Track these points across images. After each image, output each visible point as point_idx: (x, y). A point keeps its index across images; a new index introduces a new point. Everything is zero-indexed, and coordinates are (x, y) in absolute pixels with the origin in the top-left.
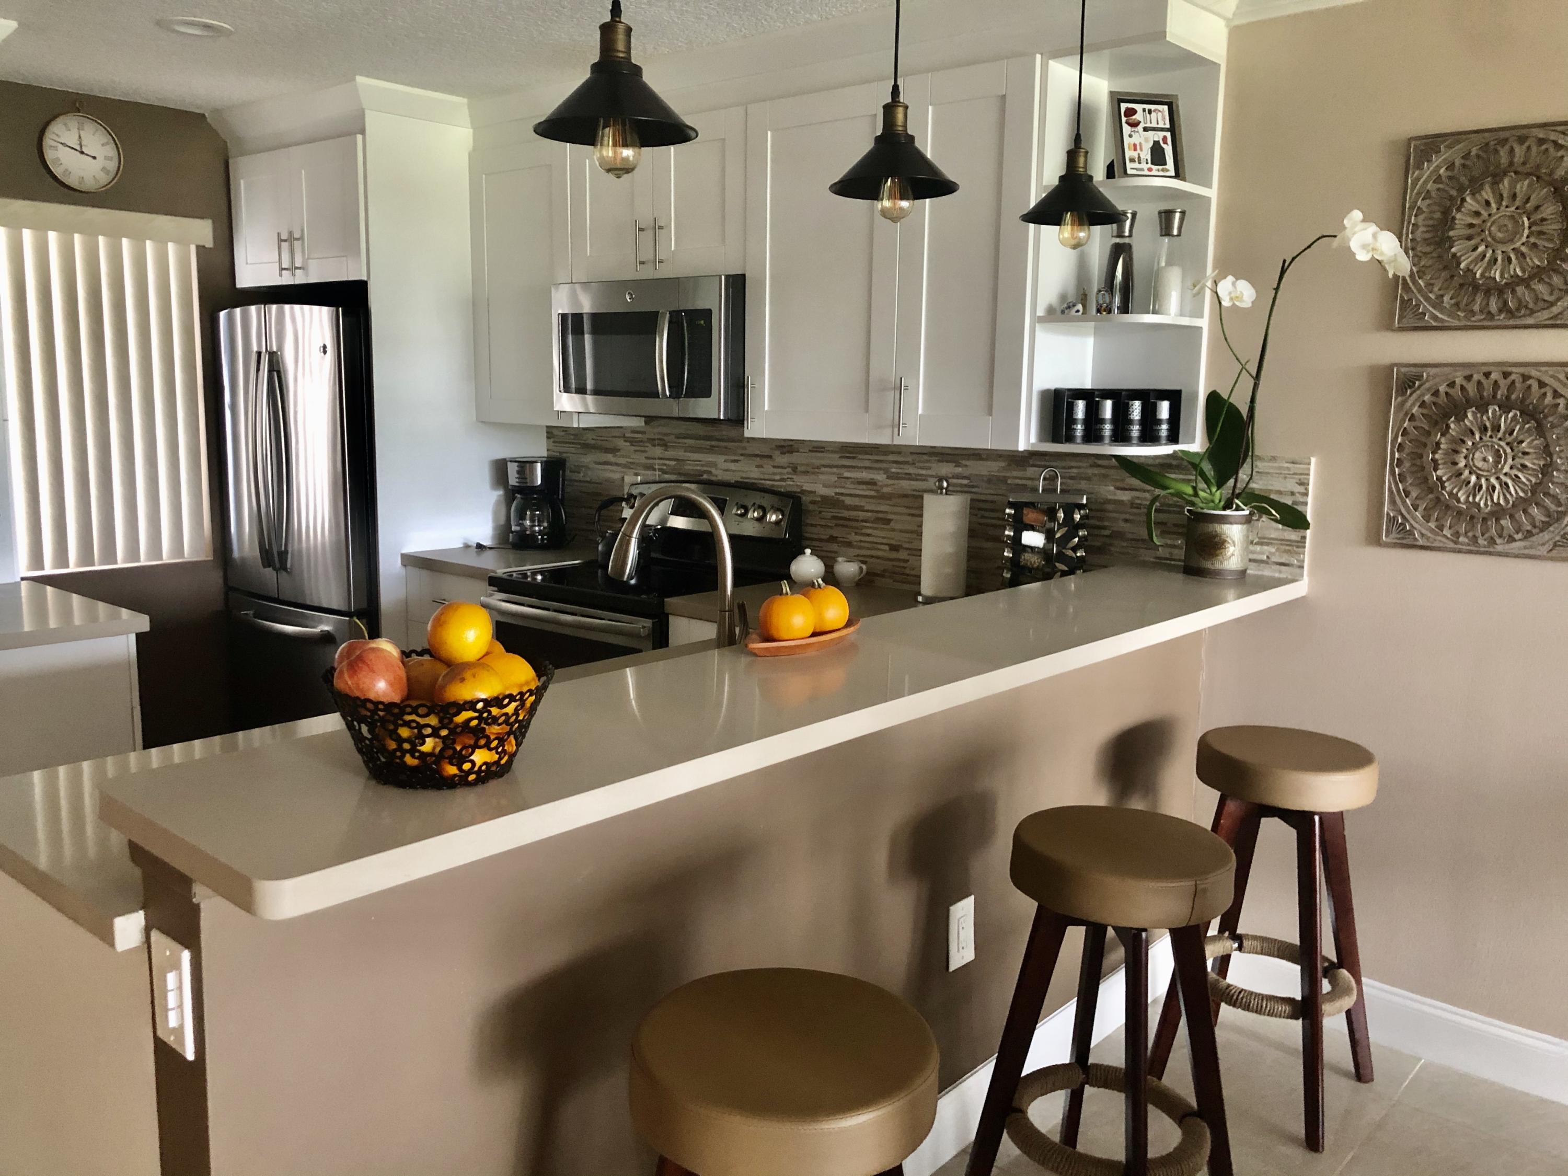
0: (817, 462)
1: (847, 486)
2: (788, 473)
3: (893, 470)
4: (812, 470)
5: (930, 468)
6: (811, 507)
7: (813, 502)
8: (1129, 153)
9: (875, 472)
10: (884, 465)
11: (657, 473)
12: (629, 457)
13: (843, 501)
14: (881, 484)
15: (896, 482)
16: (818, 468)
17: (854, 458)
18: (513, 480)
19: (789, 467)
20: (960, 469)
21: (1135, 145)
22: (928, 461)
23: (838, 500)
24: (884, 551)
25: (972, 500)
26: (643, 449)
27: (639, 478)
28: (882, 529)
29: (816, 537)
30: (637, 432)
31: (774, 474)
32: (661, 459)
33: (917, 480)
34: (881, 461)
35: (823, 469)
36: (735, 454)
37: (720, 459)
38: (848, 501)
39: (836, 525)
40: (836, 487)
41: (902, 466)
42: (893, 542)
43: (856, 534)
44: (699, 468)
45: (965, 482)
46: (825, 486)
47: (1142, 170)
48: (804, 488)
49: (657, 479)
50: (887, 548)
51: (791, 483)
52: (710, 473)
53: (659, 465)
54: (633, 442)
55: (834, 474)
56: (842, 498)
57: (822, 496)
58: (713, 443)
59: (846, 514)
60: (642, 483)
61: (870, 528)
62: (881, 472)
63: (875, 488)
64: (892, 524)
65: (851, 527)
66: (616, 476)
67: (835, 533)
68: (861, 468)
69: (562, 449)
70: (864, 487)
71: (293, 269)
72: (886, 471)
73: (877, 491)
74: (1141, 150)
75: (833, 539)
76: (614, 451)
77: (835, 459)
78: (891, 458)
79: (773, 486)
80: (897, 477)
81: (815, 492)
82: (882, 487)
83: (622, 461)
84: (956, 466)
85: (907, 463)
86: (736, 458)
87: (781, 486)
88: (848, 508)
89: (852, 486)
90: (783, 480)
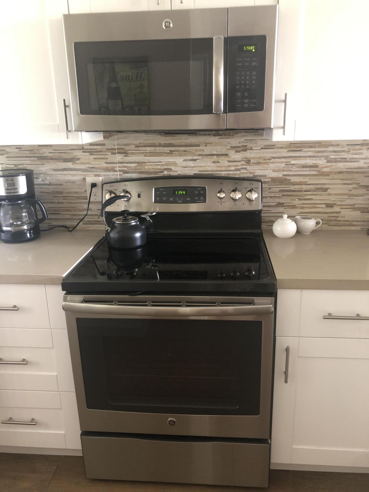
0: (269, 156)
1: (293, 170)
2: (242, 165)
3: (332, 157)
4: (264, 161)
5: (362, 154)
9: (318, 159)
10: (325, 154)
11: (118, 173)
12: (89, 163)
13: (290, 180)
14: (321, 166)
15: (334, 164)
16: (269, 159)
17: (300, 151)
19: (242, 160)
22: (361, 149)
23: (286, 180)
24: (322, 209)
26: (103, 157)
27: (101, 178)
28: (321, 195)
30: (97, 145)
31: (229, 166)
33: (351, 162)
34: (323, 152)
35: (273, 160)
36: (194, 155)
37: (179, 160)
38: (293, 179)
39: (283, 195)
40: (284, 171)
41: (339, 154)
43: (299, 199)
46: (274, 171)
48: (256, 174)
50: (324, 206)
51: (245, 171)
52: (170, 170)
53: (119, 167)
54: (91, 152)
55: (282, 162)
57: (272, 178)
58: (173, 149)
59: (292, 188)
61: (312, 195)
62: (323, 158)
63: (316, 169)
64: (329, 191)
65: (297, 196)
68: (306, 157)
70: (308, 169)
72: (326, 158)
73: (318, 171)
75: (280, 205)
76: (72, 160)
77: (284, 153)
78: (331, 149)
79: (229, 174)
80: (335, 161)
81: (266, 176)
82: (323, 168)
83: (83, 167)
85: (343, 151)
86: (195, 158)
88: (294, 184)
89: (298, 169)
90: (236, 170)
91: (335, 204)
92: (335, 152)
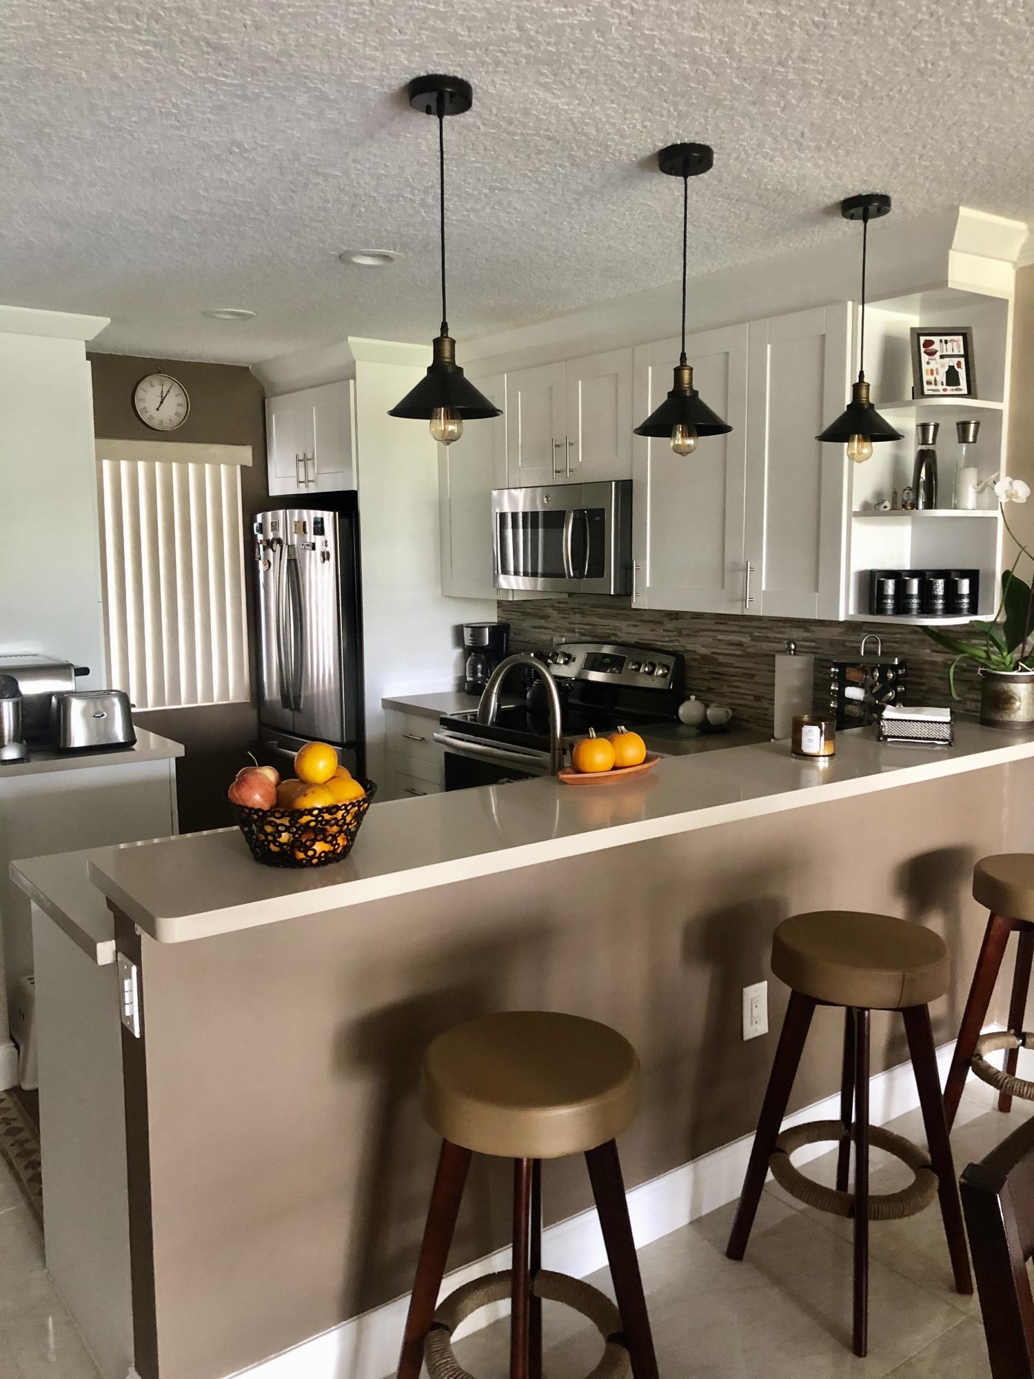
1: (720, 647)
2: (675, 636)
3: (756, 634)
4: (693, 633)
5: (783, 633)
6: (693, 664)
7: (694, 660)
8: (926, 378)
9: (742, 635)
10: (750, 630)
11: (577, 635)
12: (556, 622)
13: (717, 659)
14: (746, 645)
15: (758, 643)
16: (698, 631)
17: (725, 624)
18: (468, 641)
19: (676, 631)
20: (808, 634)
21: (932, 370)
22: (783, 627)
23: (714, 659)
24: (750, 701)
25: (815, 659)
26: (566, 616)
27: (564, 639)
28: (749, 683)
29: (696, 688)
30: (563, 603)
31: (664, 636)
32: (579, 624)
33: (773, 642)
35: (701, 633)
36: (636, 621)
37: (623, 625)
38: (721, 659)
39: (713, 679)
40: (712, 647)
41: (762, 631)
42: (756, 693)
43: (728, 686)
44: (607, 631)
45: (813, 644)
46: (703, 646)
47: (938, 390)
48: (687, 648)
49: (577, 640)
50: (752, 698)
51: (678, 644)
52: (616, 635)
53: (578, 628)
54: (559, 610)
55: (710, 636)
56: (716, 656)
57: (700, 654)
59: (720, 669)
60: (566, 643)
61: (739, 681)
62: (748, 635)
63: (742, 648)
64: (757, 679)
65: (724, 681)
66: (546, 638)
67: (712, 685)
68: (731, 632)
69: (510, 617)
70: (733, 647)
71: (306, 482)
72: (751, 634)
73: (744, 651)
74: (937, 373)
75: (710, 690)
76: (545, 617)
77: (710, 625)
78: (754, 624)
79: (663, 646)
80: (759, 639)
81: (695, 651)
82: (747, 647)
83: (552, 626)
84: (805, 632)
86: (635, 623)
87: (668, 647)
88: (721, 665)
89: (724, 647)
90: (671, 641)
91: (763, 697)
92: (759, 628)
